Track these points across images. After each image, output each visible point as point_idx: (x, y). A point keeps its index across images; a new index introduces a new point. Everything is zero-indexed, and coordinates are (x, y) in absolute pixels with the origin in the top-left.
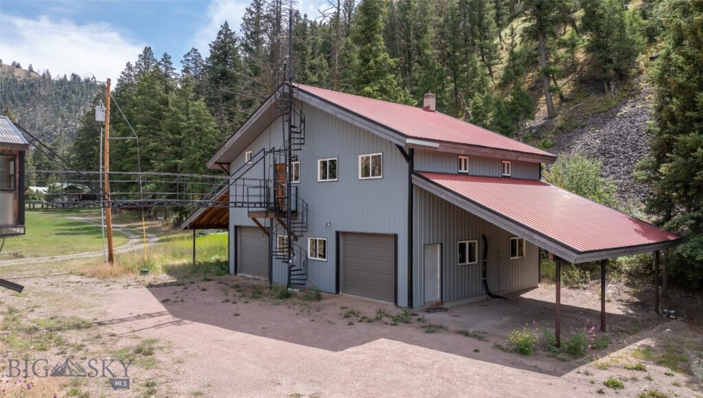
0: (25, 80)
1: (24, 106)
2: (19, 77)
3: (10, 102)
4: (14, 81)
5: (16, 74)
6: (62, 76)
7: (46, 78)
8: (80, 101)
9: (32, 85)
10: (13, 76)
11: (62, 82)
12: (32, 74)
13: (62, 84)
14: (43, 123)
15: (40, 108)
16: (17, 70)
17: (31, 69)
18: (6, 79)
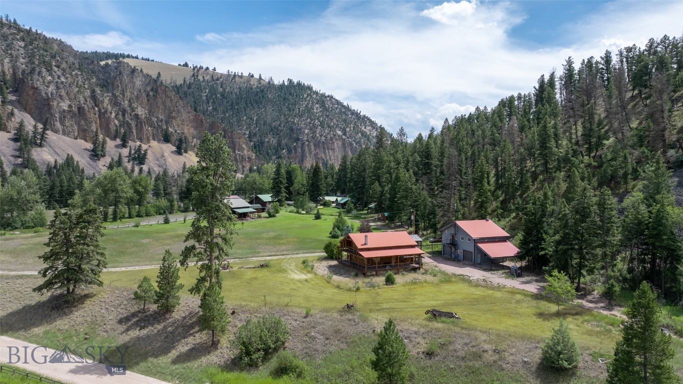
0: (257, 86)
1: (259, 108)
2: (254, 85)
3: (250, 105)
4: (251, 89)
5: (252, 83)
6: (281, 82)
7: (270, 84)
8: (295, 101)
9: (263, 91)
10: (250, 84)
11: (282, 86)
12: (262, 81)
13: (282, 89)
14: (272, 120)
15: (269, 108)
16: (252, 79)
17: (260, 78)
18: (246, 88)
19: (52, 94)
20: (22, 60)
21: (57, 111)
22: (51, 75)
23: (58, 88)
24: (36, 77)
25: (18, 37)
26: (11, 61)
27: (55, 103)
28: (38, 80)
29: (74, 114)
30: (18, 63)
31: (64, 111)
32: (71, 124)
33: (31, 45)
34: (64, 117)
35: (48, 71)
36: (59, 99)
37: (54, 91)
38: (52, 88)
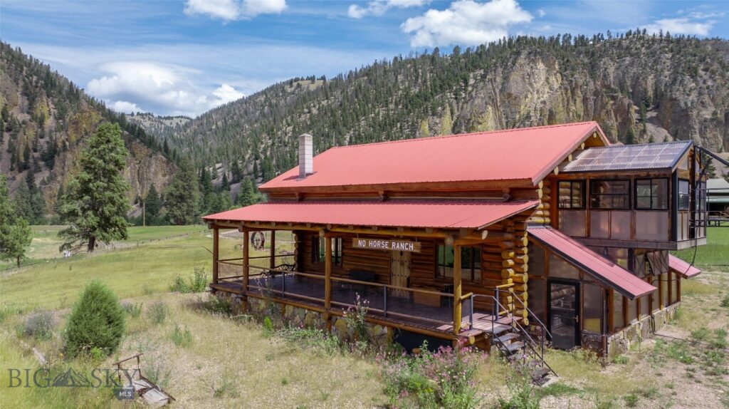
19: (692, 103)
20: (666, 73)
21: (697, 121)
22: (695, 81)
23: (700, 94)
24: (677, 87)
25: (667, 49)
26: (655, 77)
27: (695, 112)
28: (678, 90)
29: (719, 123)
30: (662, 77)
31: (706, 120)
32: (714, 135)
33: (678, 54)
34: (705, 127)
35: (692, 77)
36: (700, 107)
37: (695, 99)
38: (694, 96)
